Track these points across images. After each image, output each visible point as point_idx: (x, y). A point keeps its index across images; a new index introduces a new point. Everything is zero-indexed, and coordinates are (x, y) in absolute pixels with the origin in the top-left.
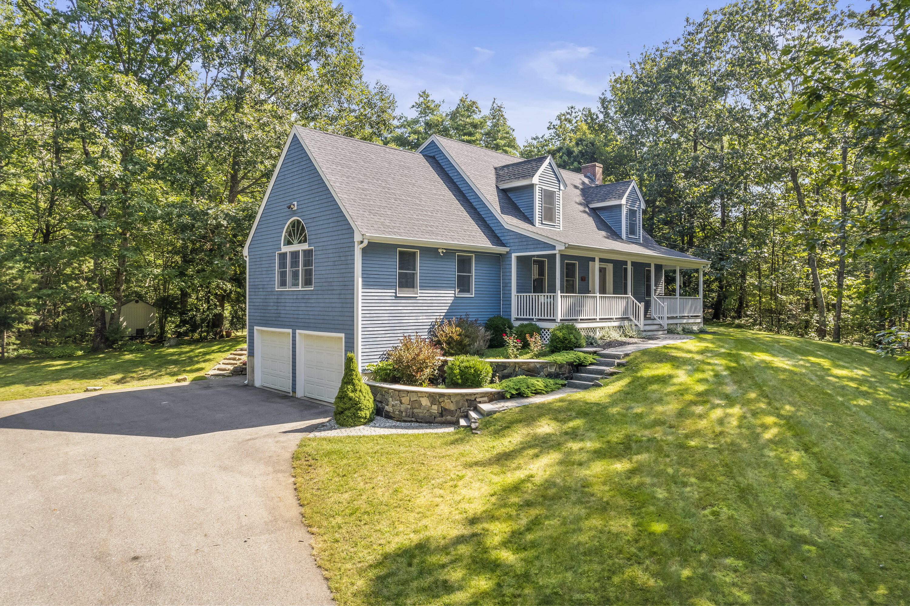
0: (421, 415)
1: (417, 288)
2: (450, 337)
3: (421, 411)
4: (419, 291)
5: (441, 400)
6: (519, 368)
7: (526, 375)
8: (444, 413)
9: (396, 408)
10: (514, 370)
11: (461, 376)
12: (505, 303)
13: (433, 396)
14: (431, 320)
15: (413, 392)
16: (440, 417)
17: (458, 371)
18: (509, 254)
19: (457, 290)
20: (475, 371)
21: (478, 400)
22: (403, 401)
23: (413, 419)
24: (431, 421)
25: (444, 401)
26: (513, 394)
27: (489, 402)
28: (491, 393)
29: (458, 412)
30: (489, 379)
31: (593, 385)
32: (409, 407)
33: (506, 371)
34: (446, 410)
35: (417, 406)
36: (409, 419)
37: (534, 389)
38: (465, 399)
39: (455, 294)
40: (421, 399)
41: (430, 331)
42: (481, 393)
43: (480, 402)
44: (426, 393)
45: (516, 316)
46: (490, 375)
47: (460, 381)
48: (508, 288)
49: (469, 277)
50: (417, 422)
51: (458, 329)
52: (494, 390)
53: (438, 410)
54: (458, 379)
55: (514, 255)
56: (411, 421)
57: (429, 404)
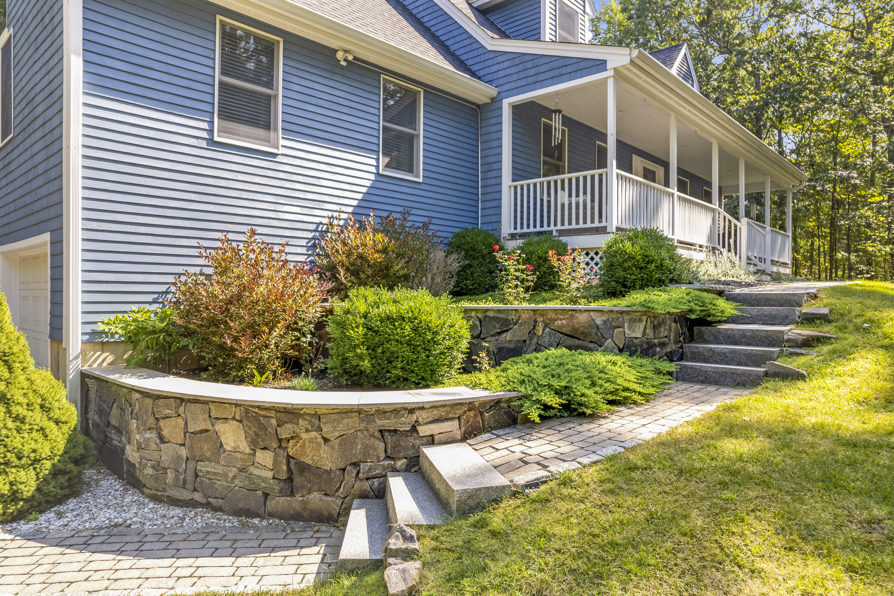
0: (220, 484)
1: (276, 130)
2: (361, 257)
3: (219, 469)
4: (282, 142)
5: (285, 432)
6: (546, 326)
7: (570, 348)
8: (298, 480)
9: (146, 454)
10: (532, 333)
11: (372, 348)
12: (488, 204)
13: (256, 417)
14: (318, 220)
15: (196, 400)
16: (282, 493)
17: (361, 330)
18: (496, 101)
19: (383, 161)
20: (415, 330)
21: (424, 430)
22: (165, 432)
23: (197, 496)
24: (253, 506)
25: (295, 437)
26: (546, 407)
27: (464, 439)
28: (470, 405)
29: (350, 477)
30: (460, 357)
31: (766, 374)
32: (184, 452)
33: (508, 336)
34: (303, 468)
35: (206, 449)
36: (186, 495)
37: (610, 387)
38: (374, 428)
39: (377, 167)
40: (220, 427)
41: (314, 246)
42: (434, 406)
43: (431, 441)
44: (237, 404)
45: (512, 231)
46: (464, 345)
47: (366, 364)
48: (494, 174)
49: (411, 139)
50: (208, 506)
51: (379, 236)
52: (479, 394)
53: (275, 467)
54: (361, 357)
55: (507, 103)
56: (191, 504)
57: (244, 447)
